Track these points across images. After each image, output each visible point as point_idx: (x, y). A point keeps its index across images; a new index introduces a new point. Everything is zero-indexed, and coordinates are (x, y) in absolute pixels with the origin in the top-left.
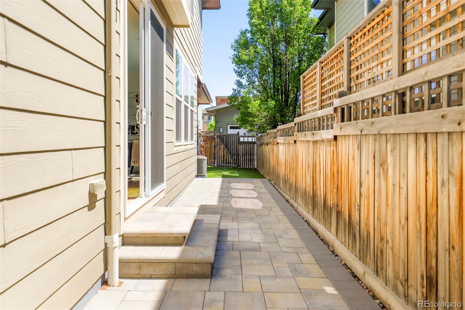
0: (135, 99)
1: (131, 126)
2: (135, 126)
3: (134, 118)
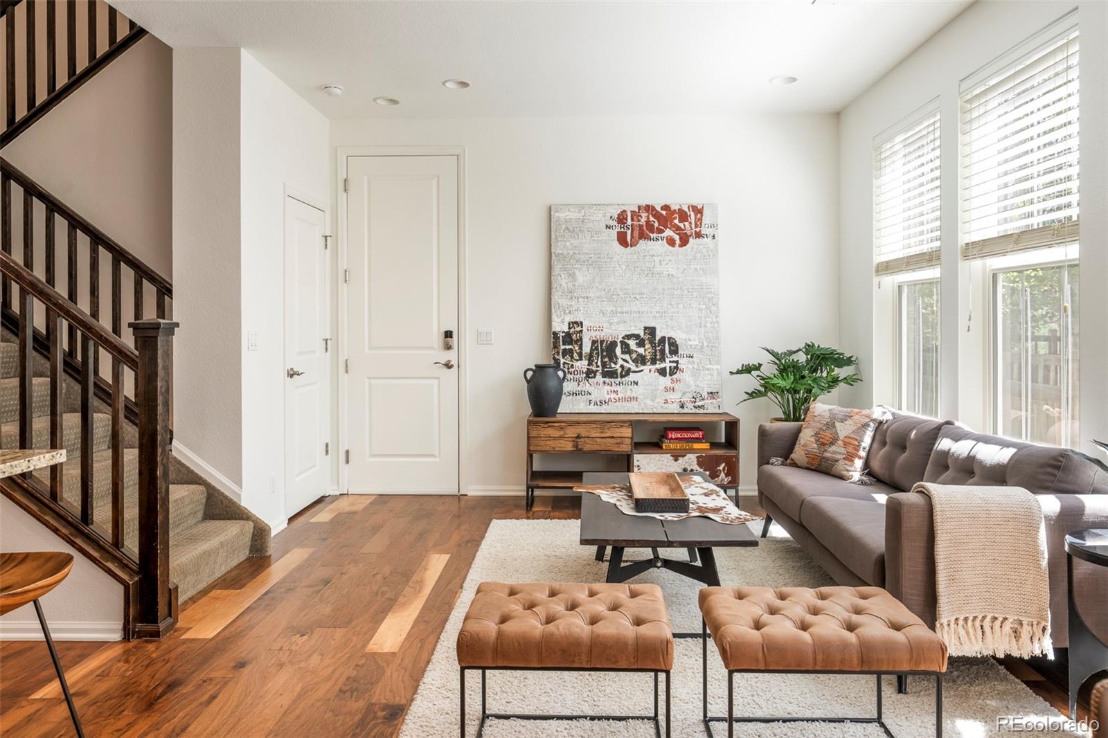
0: (613, 234)
1: (602, 342)
2: (619, 344)
3: (610, 309)
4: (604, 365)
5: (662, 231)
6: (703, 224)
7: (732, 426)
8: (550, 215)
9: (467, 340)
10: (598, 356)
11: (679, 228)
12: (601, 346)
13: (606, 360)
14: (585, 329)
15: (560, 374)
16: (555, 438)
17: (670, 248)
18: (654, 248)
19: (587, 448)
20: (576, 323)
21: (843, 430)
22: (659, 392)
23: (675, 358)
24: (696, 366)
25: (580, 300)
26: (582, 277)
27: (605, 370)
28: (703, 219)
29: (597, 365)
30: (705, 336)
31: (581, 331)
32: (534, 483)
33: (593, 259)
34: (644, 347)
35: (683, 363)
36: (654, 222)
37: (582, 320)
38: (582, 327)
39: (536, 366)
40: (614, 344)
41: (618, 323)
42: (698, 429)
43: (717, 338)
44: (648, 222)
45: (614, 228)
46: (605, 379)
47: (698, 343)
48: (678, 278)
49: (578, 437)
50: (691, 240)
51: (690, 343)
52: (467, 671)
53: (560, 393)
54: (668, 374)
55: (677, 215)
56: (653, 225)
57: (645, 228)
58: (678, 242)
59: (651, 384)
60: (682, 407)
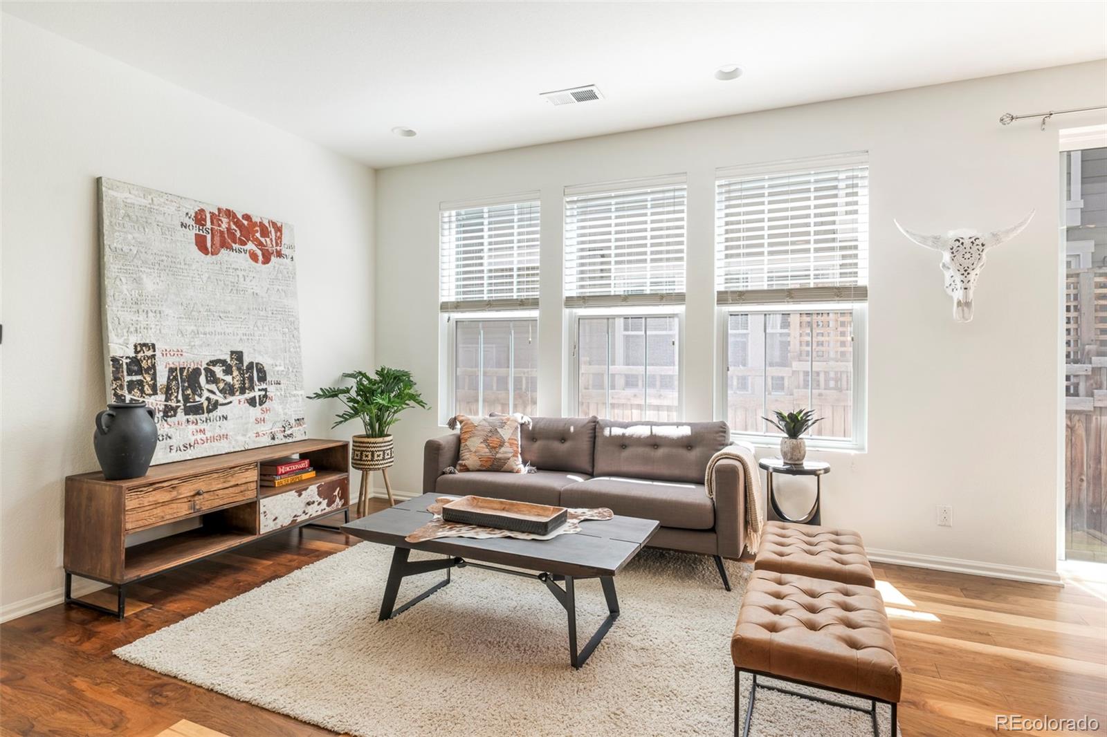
0: (191, 234)
1: (182, 370)
2: (203, 372)
3: (190, 328)
4: (186, 399)
5: (245, 243)
6: (283, 243)
8: (99, 192)
10: (178, 388)
11: (260, 243)
12: (181, 374)
13: (189, 392)
14: (158, 353)
16: (164, 504)
17: (253, 263)
18: (236, 259)
19: (207, 505)
20: (145, 345)
22: (250, 425)
23: (264, 386)
24: (283, 393)
25: (150, 314)
26: (150, 284)
27: (188, 405)
28: (283, 237)
29: (177, 400)
30: (290, 361)
31: (153, 356)
33: (165, 263)
34: (231, 374)
35: (272, 391)
36: (236, 231)
37: (154, 342)
38: (154, 351)
40: (196, 372)
41: (201, 346)
43: (300, 364)
44: (229, 229)
45: (191, 227)
46: (188, 417)
47: (283, 369)
48: (262, 298)
49: (196, 495)
50: (273, 259)
51: (277, 369)
54: (257, 404)
55: (258, 228)
56: (234, 235)
57: (226, 236)
58: (261, 258)
59: (241, 417)
60: (273, 438)
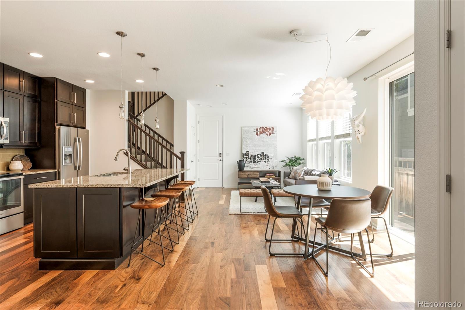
0: (255, 133)
3: (255, 148)
4: (253, 160)
5: (265, 132)
7: (280, 172)
8: (242, 129)
9: (224, 155)
10: (252, 158)
11: (269, 132)
12: (253, 156)
14: (249, 153)
15: (244, 162)
16: (243, 175)
17: (267, 136)
18: (264, 136)
19: (250, 177)
20: (247, 151)
21: (298, 172)
22: (265, 166)
23: (268, 159)
24: (272, 160)
25: (248, 147)
26: (249, 142)
28: (274, 130)
29: (252, 160)
30: (274, 154)
32: (239, 184)
33: (251, 138)
34: (262, 156)
35: (270, 160)
36: (264, 130)
37: (249, 151)
39: (240, 160)
40: (255, 156)
41: (256, 151)
42: (272, 173)
43: (277, 155)
44: (262, 130)
45: (255, 131)
46: (253, 163)
47: (273, 156)
48: (269, 142)
49: (248, 175)
50: (271, 134)
51: (271, 156)
52: (241, 197)
53: (244, 166)
54: (266, 162)
55: (268, 129)
57: (262, 132)
58: (269, 135)
59: (263, 164)
60: (269, 169)
